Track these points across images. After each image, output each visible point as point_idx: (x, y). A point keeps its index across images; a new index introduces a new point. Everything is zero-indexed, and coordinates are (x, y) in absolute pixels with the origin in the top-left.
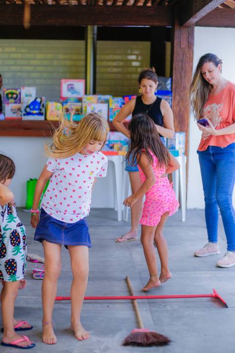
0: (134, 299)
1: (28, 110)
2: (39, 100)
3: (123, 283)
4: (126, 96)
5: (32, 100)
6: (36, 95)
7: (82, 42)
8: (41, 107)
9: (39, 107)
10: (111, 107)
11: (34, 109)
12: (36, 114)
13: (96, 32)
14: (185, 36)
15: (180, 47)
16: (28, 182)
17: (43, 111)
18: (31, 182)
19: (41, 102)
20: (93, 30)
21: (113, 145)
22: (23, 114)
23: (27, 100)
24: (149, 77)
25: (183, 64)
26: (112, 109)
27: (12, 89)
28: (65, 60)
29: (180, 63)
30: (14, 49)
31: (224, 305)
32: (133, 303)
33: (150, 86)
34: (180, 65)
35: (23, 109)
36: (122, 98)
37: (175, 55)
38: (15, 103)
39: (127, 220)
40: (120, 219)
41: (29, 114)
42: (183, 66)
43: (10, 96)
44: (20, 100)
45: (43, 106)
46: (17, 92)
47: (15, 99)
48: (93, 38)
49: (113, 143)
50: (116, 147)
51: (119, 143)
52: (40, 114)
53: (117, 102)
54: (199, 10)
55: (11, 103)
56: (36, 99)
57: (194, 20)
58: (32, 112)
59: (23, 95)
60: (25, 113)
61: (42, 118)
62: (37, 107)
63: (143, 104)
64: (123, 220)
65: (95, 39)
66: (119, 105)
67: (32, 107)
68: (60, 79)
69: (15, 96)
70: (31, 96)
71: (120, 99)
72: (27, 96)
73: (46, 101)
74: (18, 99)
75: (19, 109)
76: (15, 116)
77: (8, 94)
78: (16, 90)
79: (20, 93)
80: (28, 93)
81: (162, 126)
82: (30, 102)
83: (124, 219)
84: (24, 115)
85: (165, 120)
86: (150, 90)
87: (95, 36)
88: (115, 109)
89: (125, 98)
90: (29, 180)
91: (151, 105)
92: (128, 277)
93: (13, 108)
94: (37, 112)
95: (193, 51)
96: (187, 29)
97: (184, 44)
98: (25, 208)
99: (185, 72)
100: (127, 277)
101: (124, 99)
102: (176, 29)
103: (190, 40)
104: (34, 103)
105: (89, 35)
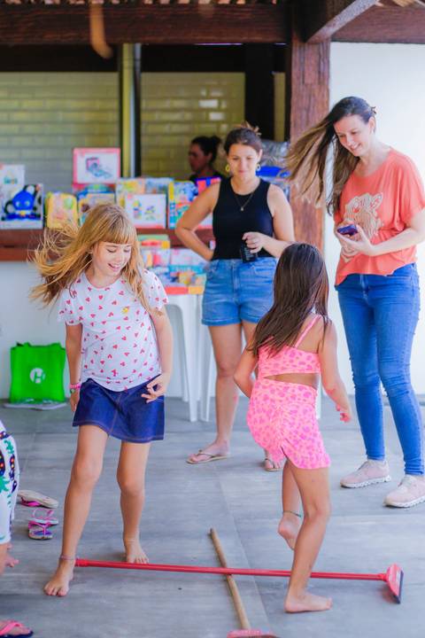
0: (230, 574)
1: (11, 209)
2: (31, 190)
3: (205, 543)
5: (17, 189)
6: (26, 178)
7: (115, 76)
8: (36, 203)
9: (32, 203)
10: (170, 201)
11: (23, 207)
12: (27, 217)
13: (138, 55)
14: (313, 62)
15: (303, 82)
16: (13, 349)
17: (40, 211)
18: (19, 349)
19: (36, 192)
20: (134, 53)
21: (178, 274)
23: (9, 190)
24: (246, 141)
25: (310, 114)
26: (174, 204)
28: (81, 110)
29: (304, 113)
32: (226, 581)
33: (248, 159)
34: (304, 117)
37: (294, 99)
39: (207, 420)
40: (193, 419)
41: (12, 217)
45: (40, 201)
48: (134, 68)
49: (178, 270)
50: (183, 278)
51: (189, 269)
52: (34, 217)
53: (184, 190)
54: (340, 10)
56: (26, 187)
57: (329, 30)
58: (18, 212)
60: (5, 215)
61: (38, 224)
63: (234, 193)
64: (199, 420)
65: (138, 70)
66: (188, 195)
67: (18, 204)
68: (73, 149)
70: (15, 181)
71: (189, 185)
72: (8, 182)
73: (46, 193)
80: (10, 177)
81: (271, 236)
82: (13, 195)
83: (202, 419)
84: (3, 219)
85: (277, 224)
86: (248, 166)
87: (138, 64)
88: (181, 204)
89: (199, 183)
90: (15, 345)
91: (250, 195)
92: (215, 530)
94: (28, 212)
95: (328, 90)
96: (316, 47)
97: (311, 77)
98: (8, 401)
100: (211, 530)
101: (196, 185)
102: (294, 48)
103: (322, 67)
104: (23, 195)
105: (127, 63)
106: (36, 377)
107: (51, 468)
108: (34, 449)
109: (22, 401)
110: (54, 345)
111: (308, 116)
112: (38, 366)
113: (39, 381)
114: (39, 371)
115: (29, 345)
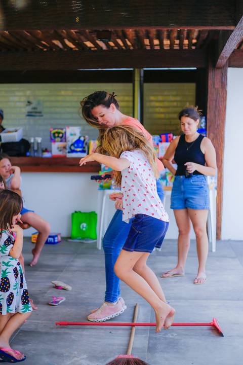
0: (134, 326)
1: (73, 148)
2: (82, 139)
4: (163, 134)
5: (76, 138)
6: (80, 134)
7: (131, 85)
8: (84, 145)
9: (82, 145)
11: (78, 147)
12: (80, 151)
13: (142, 75)
14: (219, 77)
15: (214, 87)
16: (73, 214)
17: (86, 149)
18: (76, 214)
19: (84, 140)
20: (140, 74)
22: (67, 151)
23: (72, 139)
25: (217, 103)
27: (58, 129)
29: (214, 102)
30: (70, 93)
31: (220, 334)
32: (131, 329)
33: (189, 124)
34: (214, 104)
35: (68, 148)
36: (158, 136)
37: (209, 95)
38: (61, 141)
41: (73, 151)
42: (217, 105)
43: (56, 135)
44: (65, 138)
45: (86, 144)
46: (63, 131)
47: (61, 138)
48: (140, 81)
52: (83, 151)
55: (58, 141)
56: (80, 137)
58: (76, 149)
59: (68, 134)
60: (69, 150)
61: (84, 155)
62: (80, 145)
65: (142, 82)
66: (156, 142)
67: (76, 145)
69: (61, 135)
70: (75, 135)
71: (157, 137)
72: (71, 135)
73: (89, 140)
74: (63, 138)
75: (65, 148)
76: (60, 153)
77: (54, 134)
78: (62, 129)
79: (65, 133)
80: (73, 133)
84: (69, 152)
87: (142, 79)
89: (162, 136)
90: (74, 212)
92: (138, 304)
93: (60, 146)
94: (80, 149)
95: (226, 91)
96: (220, 70)
97: (218, 85)
98: (70, 238)
99: (219, 111)
100: (136, 304)
101: (161, 137)
102: (210, 71)
103: (223, 80)
104: (78, 141)
105: (137, 79)
106: (83, 227)
107: (77, 271)
108: (72, 261)
109: (75, 238)
110: (92, 212)
111: (216, 105)
112: (85, 222)
113: (84, 229)
114: (85, 225)
115: (80, 212)
